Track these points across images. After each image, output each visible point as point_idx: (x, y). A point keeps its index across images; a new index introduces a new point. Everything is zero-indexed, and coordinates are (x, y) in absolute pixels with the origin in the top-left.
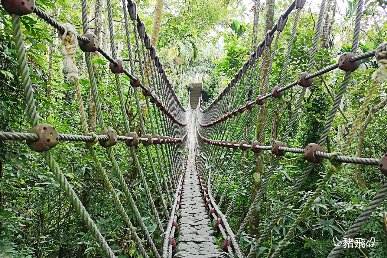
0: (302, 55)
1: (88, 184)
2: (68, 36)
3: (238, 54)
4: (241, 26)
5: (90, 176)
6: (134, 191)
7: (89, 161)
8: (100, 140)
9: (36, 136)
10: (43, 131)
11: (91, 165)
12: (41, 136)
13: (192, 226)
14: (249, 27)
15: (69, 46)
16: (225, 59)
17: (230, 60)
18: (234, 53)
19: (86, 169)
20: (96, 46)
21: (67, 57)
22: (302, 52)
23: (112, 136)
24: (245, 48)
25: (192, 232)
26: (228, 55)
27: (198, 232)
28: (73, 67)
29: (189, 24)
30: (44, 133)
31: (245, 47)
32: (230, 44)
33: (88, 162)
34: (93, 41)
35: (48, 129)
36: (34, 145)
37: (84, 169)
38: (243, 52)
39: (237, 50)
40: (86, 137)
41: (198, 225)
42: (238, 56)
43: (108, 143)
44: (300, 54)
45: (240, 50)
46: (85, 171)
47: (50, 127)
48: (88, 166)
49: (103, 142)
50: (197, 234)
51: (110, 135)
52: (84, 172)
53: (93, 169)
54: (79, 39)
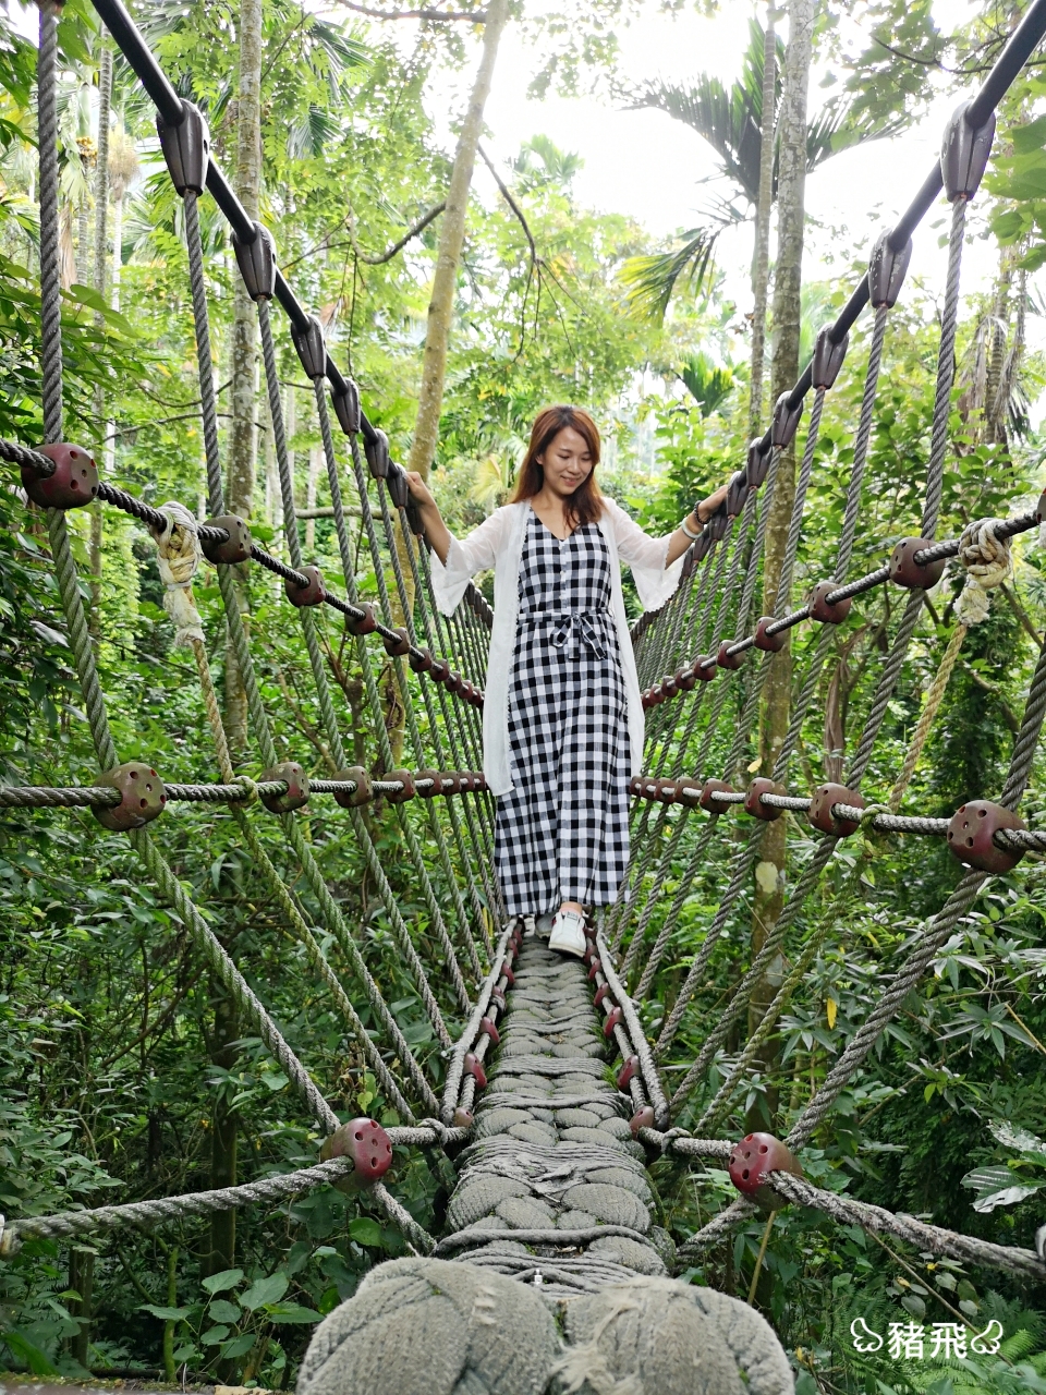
0: (916, 468)
1: (231, 917)
2: (176, 537)
3: (704, 473)
4: (718, 376)
5: (234, 893)
6: (371, 932)
7: (231, 842)
8: (263, 795)
9: (114, 793)
10: (129, 781)
11: (237, 855)
12: (125, 793)
13: (541, 1034)
14: (743, 378)
15: (179, 561)
16: (664, 492)
17: (679, 493)
18: (690, 471)
19: (223, 869)
20: (246, 549)
21: (173, 587)
22: (915, 459)
23: (296, 784)
24: (727, 453)
25: (537, 1049)
26: (673, 477)
27: (558, 1049)
28: (188, 612)
29: (537, 382)
30: (132, 787)
31: (728, 449)
32: (676, 439)
33: (226, 849)
34: (237, 538)
35: (141, 776)
36: (111, 815)
37: (216, 868)
38: (723, 465)
39: (701, 460)
40: (229, 788)
41: (558, 1033)
42: (704, 480)
43: (284, 801)
44: (908, 465)
45: (711, 460)
46: (221, 877)
47: (145, 771)
48: (228, 860)
49: (271, 800)
50: (553, 1055)
51: (290, 781)
52: (216, 880)
53: (246, 869)
54: (203, 537)
